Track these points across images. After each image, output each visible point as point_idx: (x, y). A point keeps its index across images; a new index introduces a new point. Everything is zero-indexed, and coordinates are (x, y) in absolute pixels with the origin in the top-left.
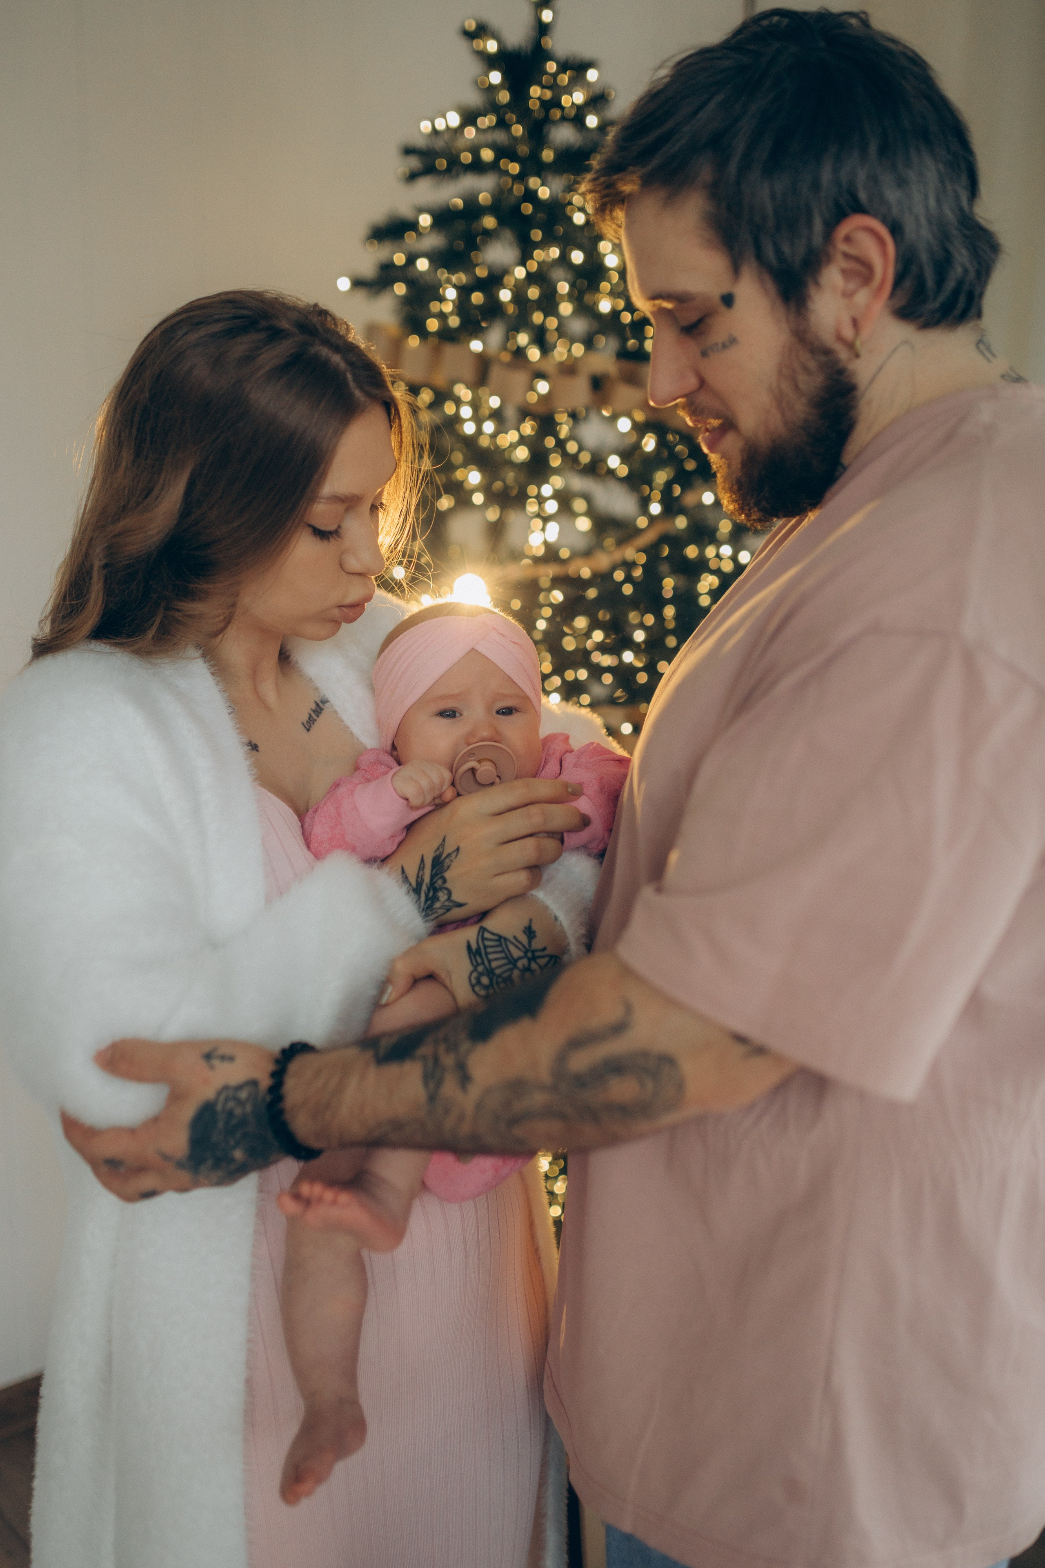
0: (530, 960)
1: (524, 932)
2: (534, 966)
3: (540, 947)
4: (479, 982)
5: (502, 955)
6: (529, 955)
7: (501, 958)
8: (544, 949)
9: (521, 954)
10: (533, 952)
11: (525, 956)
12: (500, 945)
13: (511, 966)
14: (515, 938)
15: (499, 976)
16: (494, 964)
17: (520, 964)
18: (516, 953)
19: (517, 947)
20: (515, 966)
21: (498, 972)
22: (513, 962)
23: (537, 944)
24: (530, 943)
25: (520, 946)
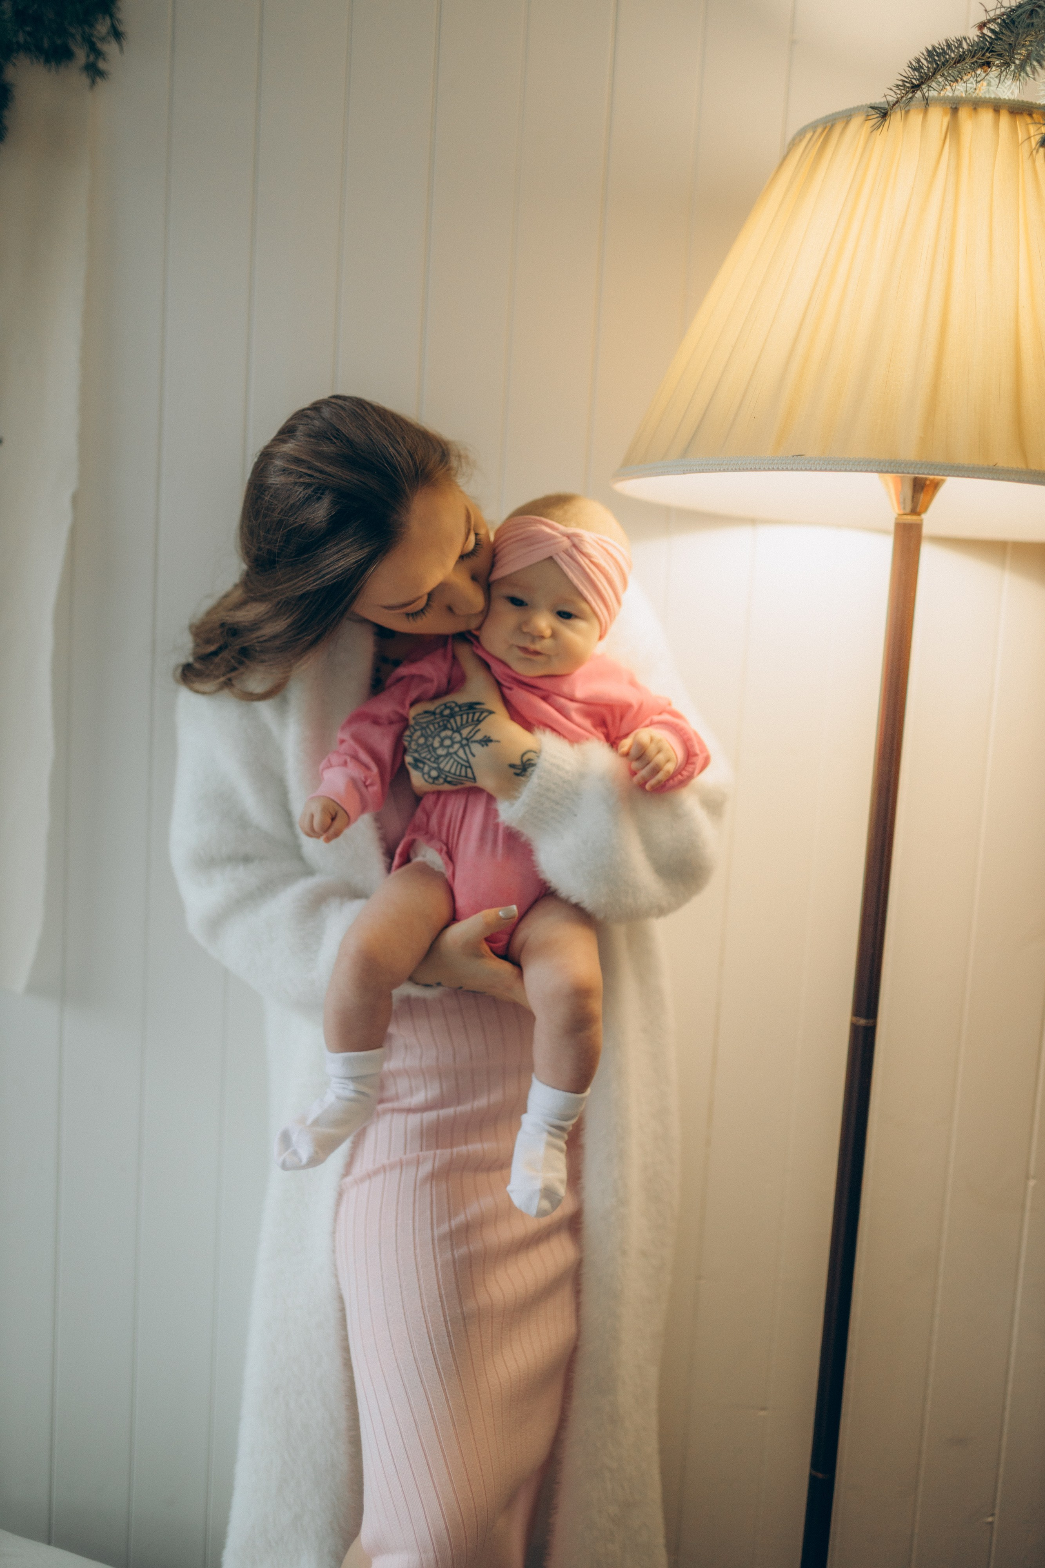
0: (461, 743)
2: (457, 746)
6: (465, 742)
7: (463, 722)
9: (466, 736)
10: (467, 745)
11: (464, 739)
12: (473, 720)
13: (457, 729)
14: (479, 730)
15: (448, 721)
16: (458, 719)
17: (458, 736)
18: (467, 732)
19: (470, 732)
20: (456, 733)
21: (453, 720)
22: (460, 731)
23: (473, 748)
24: (473, 742)
25: (471, 734)
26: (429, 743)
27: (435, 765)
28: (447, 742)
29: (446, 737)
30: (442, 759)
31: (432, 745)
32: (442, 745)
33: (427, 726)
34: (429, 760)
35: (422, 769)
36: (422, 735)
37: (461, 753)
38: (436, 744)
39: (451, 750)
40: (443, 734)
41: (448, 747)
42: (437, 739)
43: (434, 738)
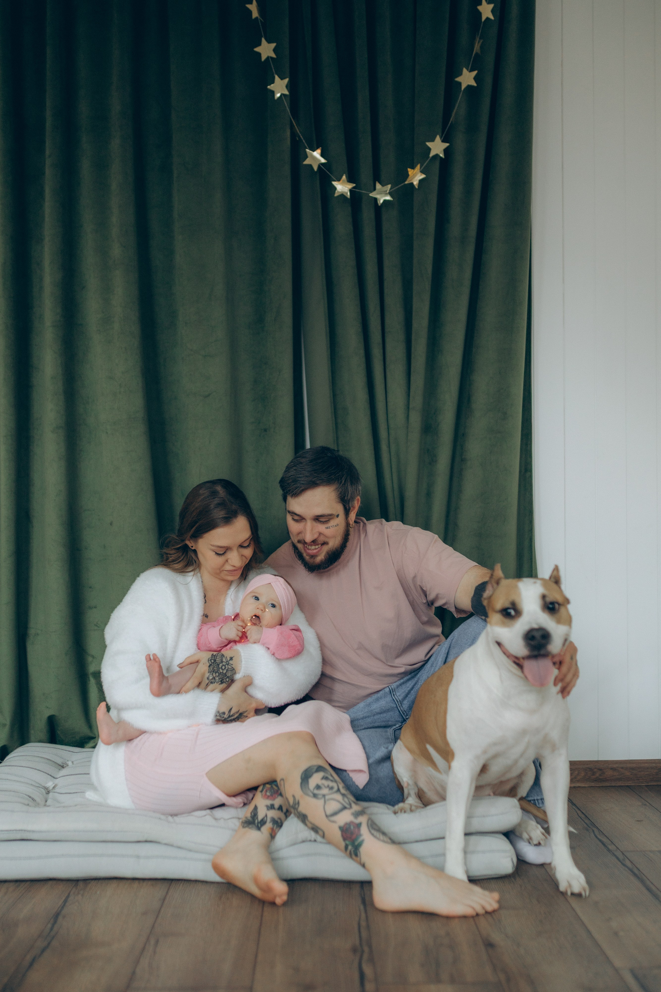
0: (226, 664)
1: (230, 658)
2: (227, 666)
3: (232, 663)
4: (211, 660)
5: (221, 659)
6: (227, 663)
7: (219, 659)
8: (232, 665)
9: (225, 661)
10: (229, 663)
11: (226, 662)
13: (221, 662)
14: (226, 657)
15: (217, 662)
17: (223, 663)
18: (224, 660)
20: (222, 663)
21: (217, 661)
22: (222, 662)
23: (231, 662)
24: (229, 661)
26: (219, 673)
27: (226, 677)
28: (223, 668)
29: (222, 667)
30: (226, 673)
31: (220, 673)
32: (223, 670)
33: (214, 670)
34: (224, 677)
35: (224, 682)
36: (216, 673)
37: (229, 667)
38: (221, 671)
39: (227, 668)
40: (220, 667)
41: (225, 668)
42: (220, 669)
43: (219, 670)
